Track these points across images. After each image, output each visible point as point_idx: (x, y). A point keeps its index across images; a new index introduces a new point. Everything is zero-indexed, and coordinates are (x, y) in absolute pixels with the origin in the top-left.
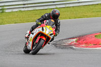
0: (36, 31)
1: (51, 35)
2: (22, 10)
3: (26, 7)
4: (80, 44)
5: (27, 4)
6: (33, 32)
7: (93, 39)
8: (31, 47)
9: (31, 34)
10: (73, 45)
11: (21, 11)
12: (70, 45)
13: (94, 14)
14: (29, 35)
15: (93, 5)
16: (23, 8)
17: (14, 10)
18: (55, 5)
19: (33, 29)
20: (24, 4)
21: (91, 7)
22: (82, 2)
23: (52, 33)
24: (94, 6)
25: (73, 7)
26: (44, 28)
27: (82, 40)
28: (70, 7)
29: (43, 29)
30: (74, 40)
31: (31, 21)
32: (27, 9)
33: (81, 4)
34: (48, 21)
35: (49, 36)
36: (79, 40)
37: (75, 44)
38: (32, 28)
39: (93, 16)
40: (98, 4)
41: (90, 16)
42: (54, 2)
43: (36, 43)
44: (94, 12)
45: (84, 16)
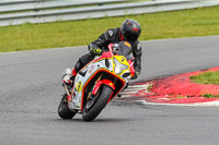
0: (92, 68)
1: (126, 75)
2: (33, 21)
3: (40, 16)
4: (157, 95)
5: (43, 9)
6: (83, 70)
7: (187, 84)
8: (79, 104)
9: (78, 75)
10: (142, 98)
11: (29, 24)
12: (137, 97)
13: (187, 30)
14: (73, 78)
15: (186, 10)
16: (35, 16)
17: (15, 22)
18: (103, 10)
19: (83, 63)
20: (36, 10)
21: (182, 14)
22: (161, 4)
23: (128, 71)
24: (187, 13)
25: (143, 14)
26: (111, 61)
27: (163, 86)
28: (136, 15)
29: (107, 64)
30: (145, 86)
31: (52, 47)
32: (41, 20)
33: (159, 9)
34: (116, 45)
35: (121, 78)
36: (156, 86)
37: (147, 96)
38: (80, 61)
39: (187, 35)
40: (196, 9)
41: (179, 35)
42: (100, 4)
43: (93, 95)
44: (188, 25)
45: (166, 35)
